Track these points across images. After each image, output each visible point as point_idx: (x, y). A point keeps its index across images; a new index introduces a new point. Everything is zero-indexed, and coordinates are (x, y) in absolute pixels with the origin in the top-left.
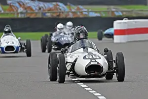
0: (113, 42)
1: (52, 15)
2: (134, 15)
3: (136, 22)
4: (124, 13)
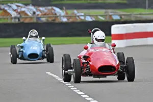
1: (48, 20)
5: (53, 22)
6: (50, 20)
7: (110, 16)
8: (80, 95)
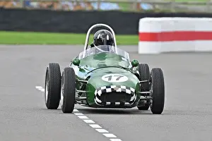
0: (137, 52)
2: (173, 11)
3: (175, 22)
4: (157, 6)
5: (49, 9)
6: (45, 5)
7: (138, 4)
8: (88, 124)
